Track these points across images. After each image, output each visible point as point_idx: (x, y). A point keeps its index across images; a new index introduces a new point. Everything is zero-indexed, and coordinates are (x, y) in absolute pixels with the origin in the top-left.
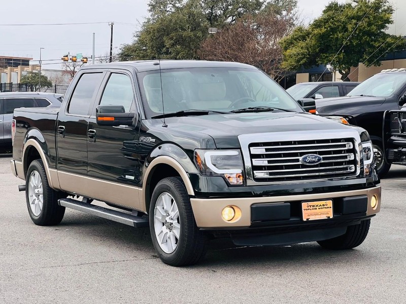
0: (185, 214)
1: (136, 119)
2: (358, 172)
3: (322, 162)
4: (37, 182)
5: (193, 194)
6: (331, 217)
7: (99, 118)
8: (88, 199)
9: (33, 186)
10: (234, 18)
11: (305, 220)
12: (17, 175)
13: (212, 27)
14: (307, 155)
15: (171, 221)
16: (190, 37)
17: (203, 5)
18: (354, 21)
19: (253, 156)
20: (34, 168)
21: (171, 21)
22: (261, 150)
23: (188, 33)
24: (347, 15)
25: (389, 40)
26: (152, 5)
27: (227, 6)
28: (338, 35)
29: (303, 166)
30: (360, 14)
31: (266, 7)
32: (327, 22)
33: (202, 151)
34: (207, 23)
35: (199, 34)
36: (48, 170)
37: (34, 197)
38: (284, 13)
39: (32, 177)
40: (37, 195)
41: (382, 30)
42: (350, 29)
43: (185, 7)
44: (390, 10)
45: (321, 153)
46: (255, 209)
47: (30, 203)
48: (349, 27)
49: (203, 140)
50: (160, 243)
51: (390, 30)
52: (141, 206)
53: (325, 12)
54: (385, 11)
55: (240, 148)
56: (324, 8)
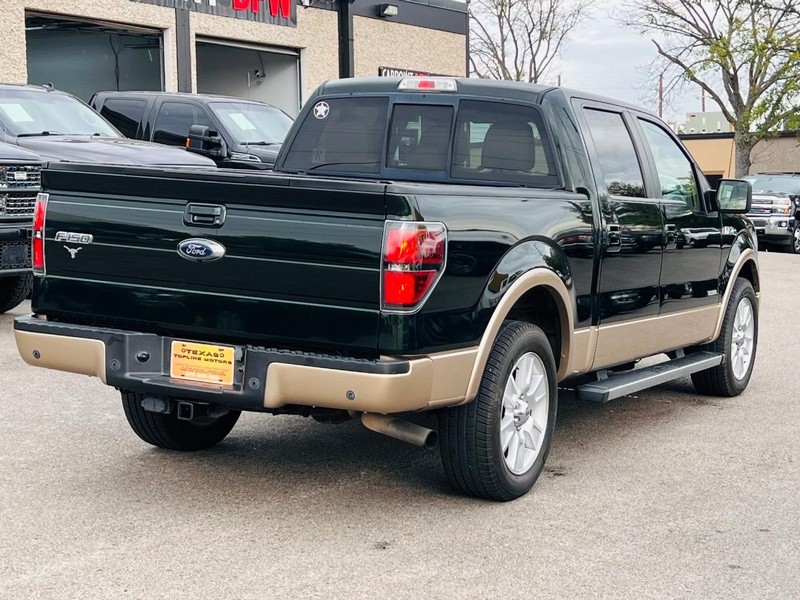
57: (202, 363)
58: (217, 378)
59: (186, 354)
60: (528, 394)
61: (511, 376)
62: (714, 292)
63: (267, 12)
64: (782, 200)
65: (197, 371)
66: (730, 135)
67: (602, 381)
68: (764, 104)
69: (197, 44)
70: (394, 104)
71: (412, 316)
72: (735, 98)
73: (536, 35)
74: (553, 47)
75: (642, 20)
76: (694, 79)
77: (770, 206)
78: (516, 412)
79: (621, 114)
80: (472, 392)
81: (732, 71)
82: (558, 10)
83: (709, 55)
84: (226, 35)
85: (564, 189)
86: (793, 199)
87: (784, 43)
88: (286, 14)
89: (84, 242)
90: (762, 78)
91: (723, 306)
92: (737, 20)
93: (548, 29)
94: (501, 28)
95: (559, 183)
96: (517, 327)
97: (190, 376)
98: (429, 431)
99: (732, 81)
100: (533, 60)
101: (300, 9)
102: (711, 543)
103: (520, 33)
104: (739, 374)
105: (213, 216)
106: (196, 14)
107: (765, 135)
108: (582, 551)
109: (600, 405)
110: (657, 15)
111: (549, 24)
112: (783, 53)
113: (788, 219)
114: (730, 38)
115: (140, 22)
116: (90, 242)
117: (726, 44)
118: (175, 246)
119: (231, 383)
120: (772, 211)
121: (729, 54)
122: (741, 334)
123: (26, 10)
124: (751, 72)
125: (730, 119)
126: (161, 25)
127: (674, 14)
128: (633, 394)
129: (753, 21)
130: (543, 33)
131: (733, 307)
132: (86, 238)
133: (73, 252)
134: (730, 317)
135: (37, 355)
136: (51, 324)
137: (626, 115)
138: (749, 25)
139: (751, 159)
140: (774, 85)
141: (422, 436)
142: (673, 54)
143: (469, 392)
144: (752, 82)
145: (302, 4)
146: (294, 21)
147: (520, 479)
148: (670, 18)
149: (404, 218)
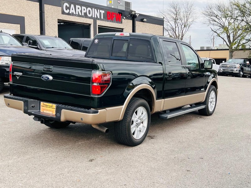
57: (48, 108)
58: (52, 112)
59: (44, 106)
60: (141, 118)
61: (135, 113)
62: (203, 89)
63: (115, 20)
64: (238, 65)
65: (47, 110)
66: (228, 50)
67: (167, 113)
68: (236, 42)
69: (98, 27)
70: (114, 40)
71: (100, 98)
72: (229, 41)
73: (183, 26)
74: (187, 29)
75: (208, 23)
76: (220, 36)
77: (235, 66)
78: (137, 122)
79: (175, 42)
80: (121, 118)
81: (229, 35)
82: (188, 21)
83: (223, 31)
84: (105, 26)
85: (155, 62)
86: (240, 64)
87: (241, 28)
88: (120, 21)
89: (20, 75)
90: (236, 36)
91: (206, 93)
92: (230, 23)
93: (186, 25)
94: (175, 25)
95: (154, 61)
96: (137, 100)
97: (45, 111)
98: (107, 128)
99: (229, 37)
100: (182, 32)
101: (123, 20)
102: (185, 162)
103: (180, 26)
104: (211, 110)
105: (50, 69)
106: (98, 20)
107: (236, 49)
108: (147, 164)
109: (166, 119)
110: (211, 22)
111: (186, 24)
112: (241, 30)
113: (239, 69)
114: (228, 27)
115: (85, 22)
116: (22, 75)
117: (228, 28)
118: (40, 76)
119: (55, 114)
120: (235, 67)
121: (228, 30)
122: (212, 100)
123: (58, 19)
124: (233, 35)
125: (228, 46)
126: (90, 23)
127: (216, 21)
128: (183, 115)
129: (234, 23)
130: (185, 26)
131: (209, 93)
132: (21, 74)
133: (18, 77)
134: (208, 95)
135: (9, 105)
136: (14, 97)
137: (177, 43)
138: (233, 24)
139: (233, 55)
140: (238, 38)
141: (105, 130)
142: (215, 31)
143: (120, 117)
144: (234, 37)
145: (123, 18)
146: (122, 22)
147: (138, 141)
148: (215, 22)
149: (98, 70)
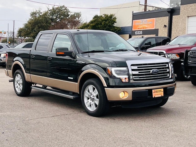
0: (102, 95)
1: (74, 54)
2: (170, 77)
3: (159, 72)
4: (19, 79)
5: (106, 86)
6: (163, 96)
7: (57, 53)
8: (45, 86)
9: (17, 80)
10: (60, 20)
11: (153, 97)
12: (8, 75)
13: (52, 22)
14: (153, 69)
15: (93, 97)
16: (45, 26)
17: (49, 15)
18: (104, 21)
19: (133, 70)
20: (18, 73)
21: (38, 20)
22: (136, 68)
23: (44, 24)
24: (102, 19)
25: (116, 28)
26: (31, 14)
27: (58, 15)
28: (99, 26)
29: (152, 74)
30: (106, 19)
31: (71, 16)
32: (95, 21)
33: (110, 67)
34: (50, 21)
35: (48, 25)
36: (25, 74)
37: (18, 85)
38: (77, 18)
39: (16, 77)
40: (19, 84)
41: (113, 25)
42: (103, 24)
43: (43, 15)
44: (115, 18)
45: (158, 69)
46: (134, 93)
47: (16, 87)
48: (103, 23)
49: (110, 63)
50: (87, 107)
51: (115, 25)
52: (77, 90)
53: (94, 18)
54: (114, 18)
55: (127, 67)
56: (93, 17)
79: (52, 34)
